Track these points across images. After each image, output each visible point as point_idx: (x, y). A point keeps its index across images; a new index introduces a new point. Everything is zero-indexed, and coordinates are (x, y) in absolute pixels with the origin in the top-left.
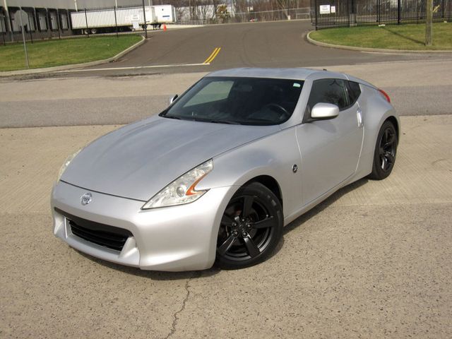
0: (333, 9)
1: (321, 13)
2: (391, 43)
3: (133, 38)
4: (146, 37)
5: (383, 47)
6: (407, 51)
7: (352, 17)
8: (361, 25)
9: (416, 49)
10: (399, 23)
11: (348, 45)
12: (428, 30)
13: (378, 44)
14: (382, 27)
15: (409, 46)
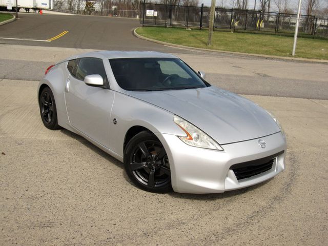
0: (156, 14)
1: (147, 15)
2: (185, 42)
3: (6, 16)
4: (17, 17)
5: (180, 43)
6: (194, 48)
7: (169, 21)
8: (174, 27)
9: (200, 48)
10: (200, 29)
11: (157, 40)
12: (210, 36)
13: (178, 41)
14: (188, 30)
15: (198, 45)
